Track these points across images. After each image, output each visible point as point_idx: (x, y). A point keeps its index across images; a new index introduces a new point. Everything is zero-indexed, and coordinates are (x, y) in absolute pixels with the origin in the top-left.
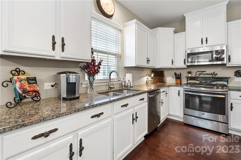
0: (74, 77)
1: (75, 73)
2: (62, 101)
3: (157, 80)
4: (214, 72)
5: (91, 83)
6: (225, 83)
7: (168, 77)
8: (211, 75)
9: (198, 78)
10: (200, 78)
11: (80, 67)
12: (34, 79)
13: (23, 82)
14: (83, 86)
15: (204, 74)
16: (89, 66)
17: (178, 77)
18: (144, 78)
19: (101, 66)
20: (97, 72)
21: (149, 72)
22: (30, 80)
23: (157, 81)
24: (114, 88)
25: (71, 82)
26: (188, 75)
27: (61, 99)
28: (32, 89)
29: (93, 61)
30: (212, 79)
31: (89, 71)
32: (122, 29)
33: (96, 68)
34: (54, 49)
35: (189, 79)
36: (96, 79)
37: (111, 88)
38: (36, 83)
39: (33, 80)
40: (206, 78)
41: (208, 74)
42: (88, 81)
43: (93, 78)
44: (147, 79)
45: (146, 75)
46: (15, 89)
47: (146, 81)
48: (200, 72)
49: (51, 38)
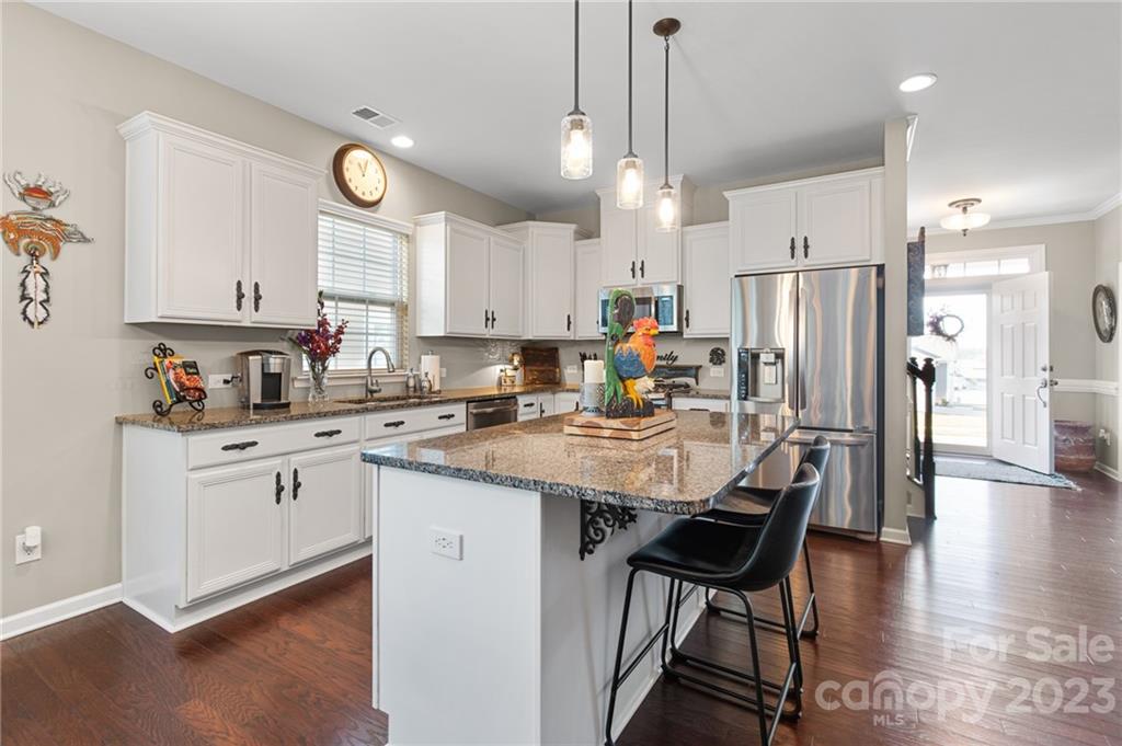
0: (278, 361)
1: (281, 353)
2: (251, 412)
3: (535, 375)
4: (672, 353)
5: (317, 378)
6: (691, 381)
7: (568, 367)
8: (665, 359)
11: (290, 339)
12: (194, 365)
13: (178, 370)
14: (297, 384)
16: (312, 337)
18: (493, 368)
19: (342, 336)
20: (334, 351)
21: (508, 351)
22: (188, 366)
23: (536, 380)
24: (380, 390)
25: (272, 371)
27: (249, 408)
28: (192, 385)
29: (323, 323)
31: (311, 350)
32: (410, 233)
33: (330, 342)
34: (239, 307)
36: (330, 368)
37: (372, 392)
38: (198, 373)
39: (190, 368)
42: (311, 374)
43: (323, 365)
44: (502, 371)
45: (498, 360)
46: (168, 382)
47: (496, 378)
49: (235, 287)
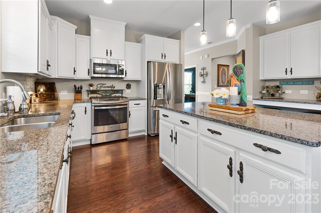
3: (45, 96)
4: (113, 85)
6: (120, 95)
7: (61, 92)
8: (110, 87)
9: (99, 91)
10: (101, 91)
15: (105, 87)
17: (78, 91)
23: (46, 99)
26: (90, 88)
30: (111, 91)
35: (90, 93)
40: (106, 91)
41: (108, 87)
45: (29, 89)
48: (101, 85)
